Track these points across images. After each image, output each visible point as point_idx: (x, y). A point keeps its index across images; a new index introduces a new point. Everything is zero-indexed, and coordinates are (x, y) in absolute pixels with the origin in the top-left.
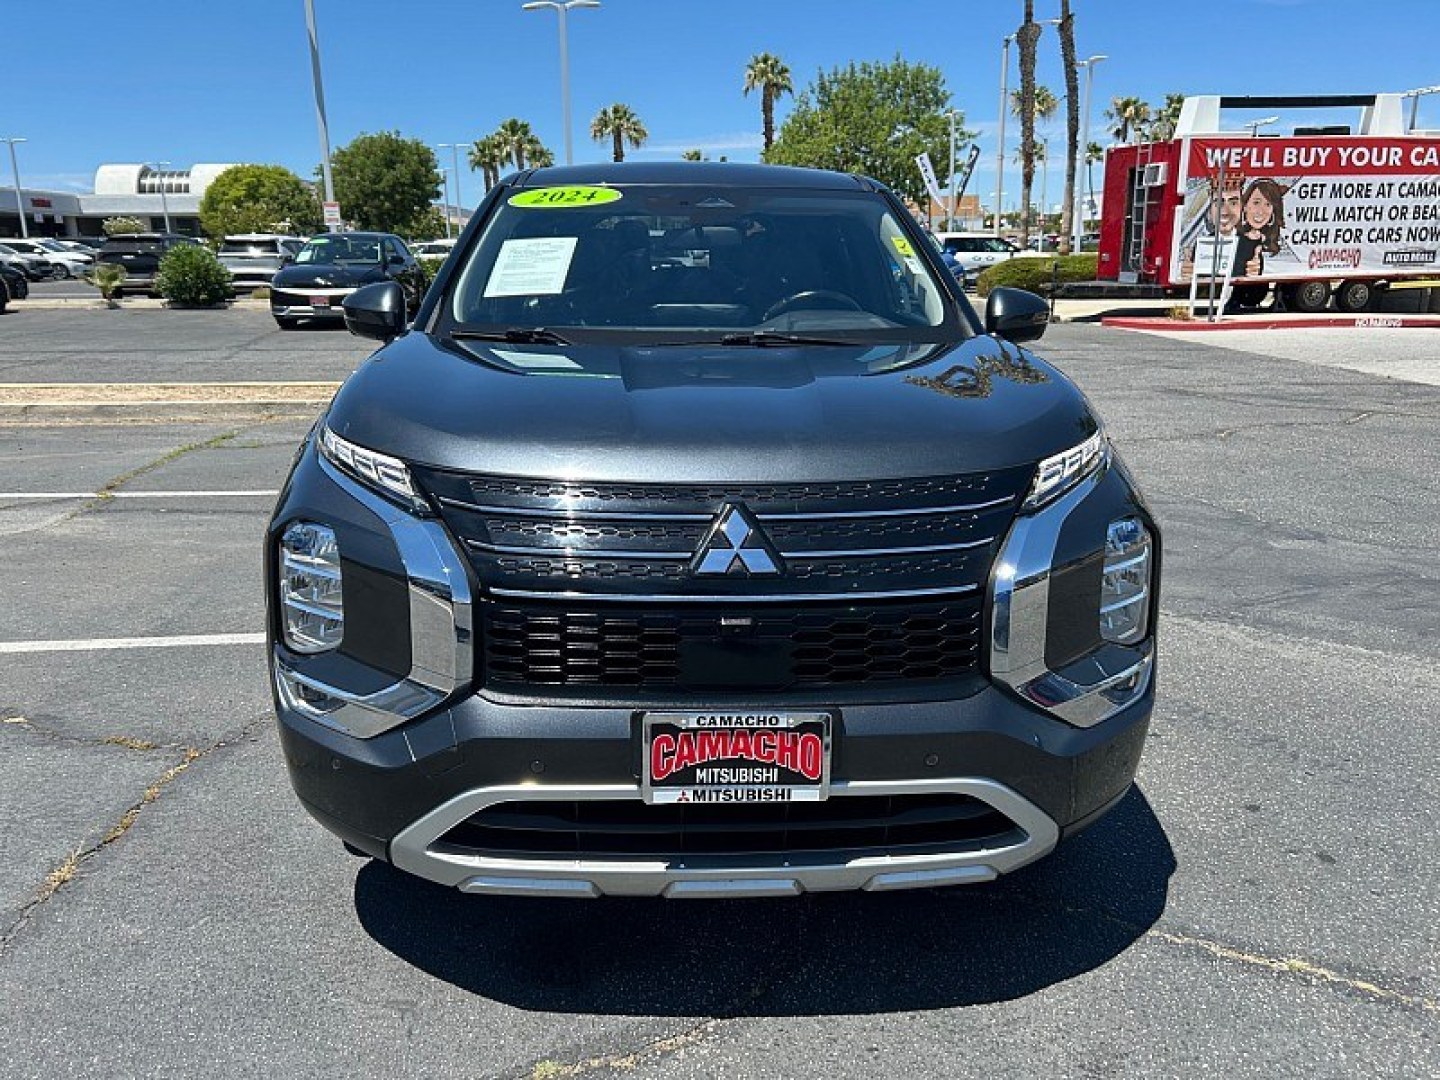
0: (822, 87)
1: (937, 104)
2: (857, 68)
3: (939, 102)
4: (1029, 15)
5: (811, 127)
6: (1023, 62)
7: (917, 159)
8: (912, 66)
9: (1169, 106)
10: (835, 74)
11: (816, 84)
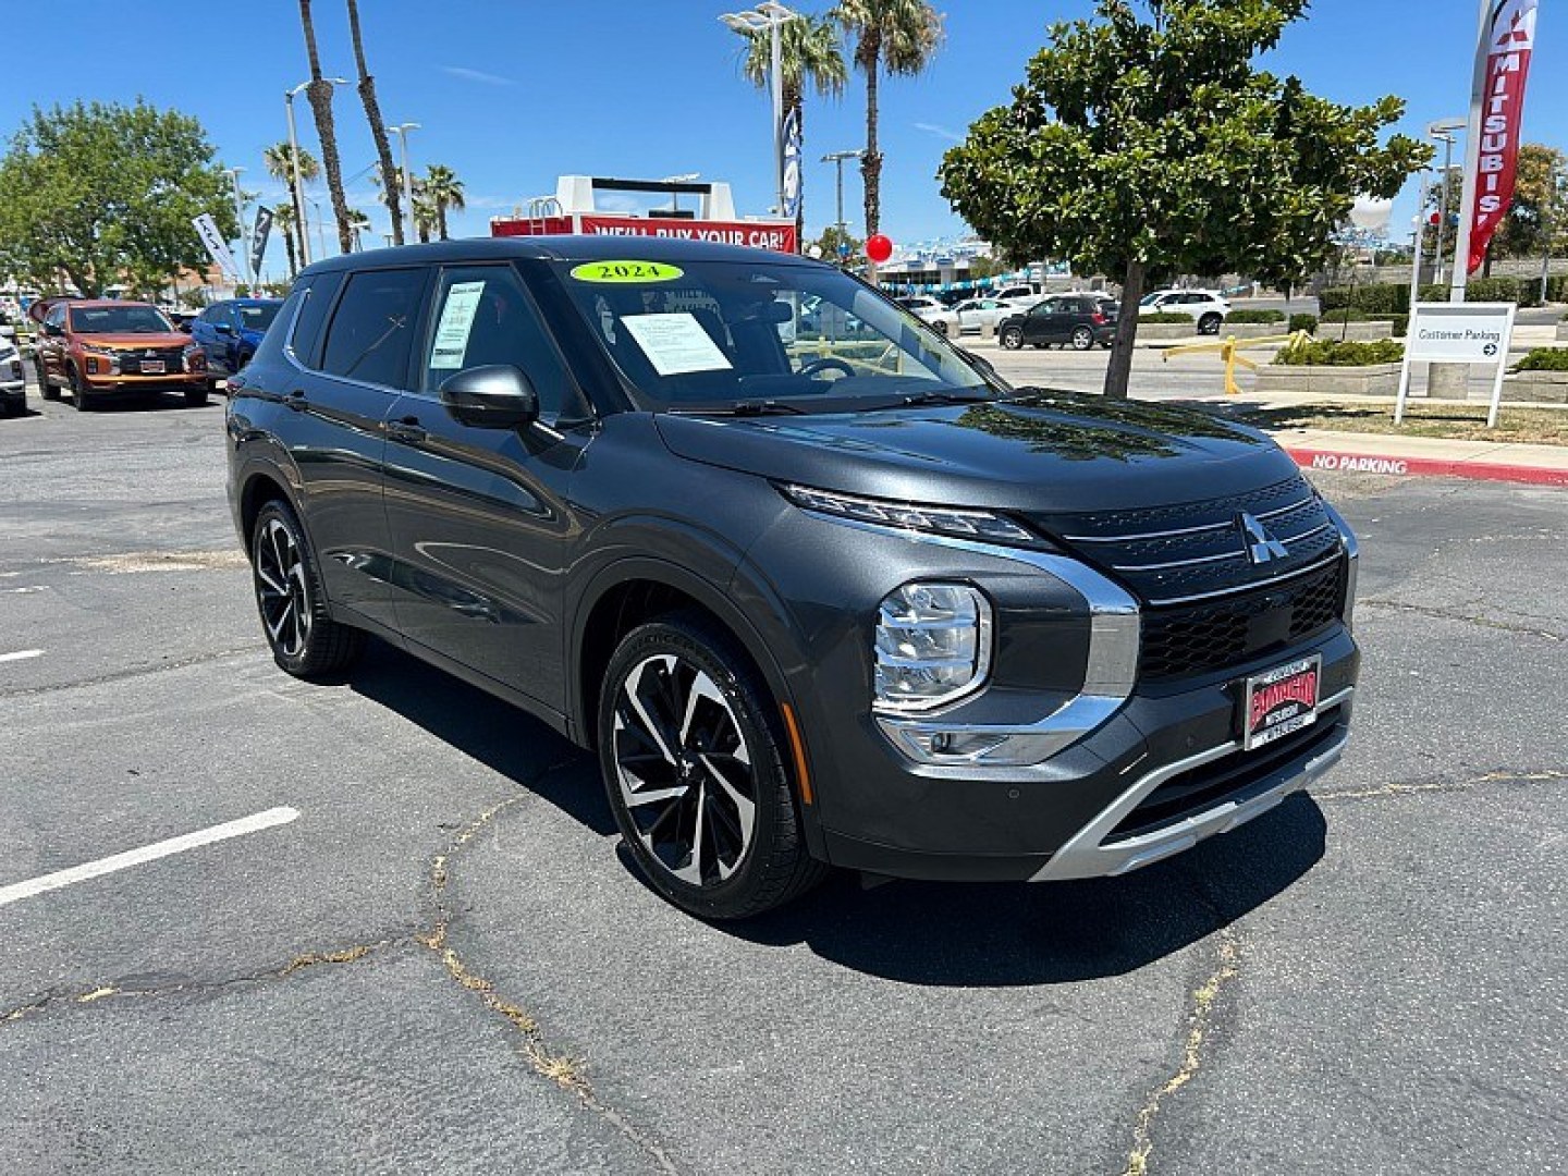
0: (42, 128)
1: (200, 157)
2: (88, 109)
3: (204, 156)
4: (316, 71)
5: (37, 178)
6: (319, 122)
7: (195, 222)
8: (162, 113)
9: (433, 177)
10: (59, 113)
11: (33, 123)
